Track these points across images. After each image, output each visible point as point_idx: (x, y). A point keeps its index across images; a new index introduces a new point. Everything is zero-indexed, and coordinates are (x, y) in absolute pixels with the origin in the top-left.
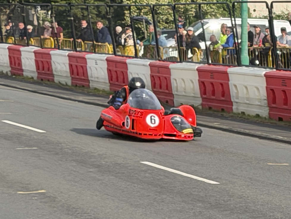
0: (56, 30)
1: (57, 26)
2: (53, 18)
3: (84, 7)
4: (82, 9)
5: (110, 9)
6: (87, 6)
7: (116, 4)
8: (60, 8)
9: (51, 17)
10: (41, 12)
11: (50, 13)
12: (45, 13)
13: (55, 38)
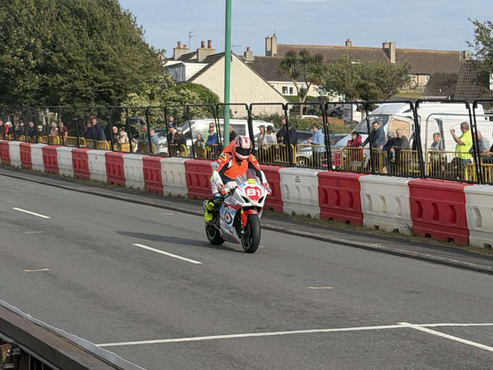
0: (61, 129)
1: (63, 126)
2: (60, 119)
3: (87, 109)
4: (85, 111)
5: (109, 111)
6: (90, 108)
7: (115, 107)
8: (66, 110)
9: (58, 118)
10: (49, 114)
11: (57, 114)
12: (53, 115)
13: (61, 136)
